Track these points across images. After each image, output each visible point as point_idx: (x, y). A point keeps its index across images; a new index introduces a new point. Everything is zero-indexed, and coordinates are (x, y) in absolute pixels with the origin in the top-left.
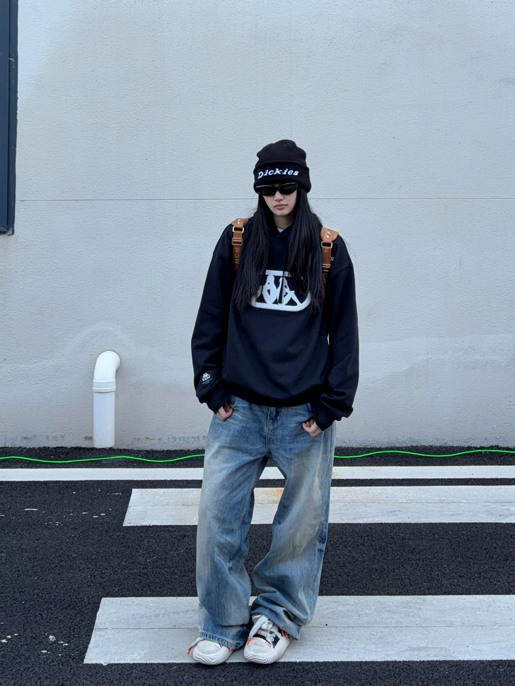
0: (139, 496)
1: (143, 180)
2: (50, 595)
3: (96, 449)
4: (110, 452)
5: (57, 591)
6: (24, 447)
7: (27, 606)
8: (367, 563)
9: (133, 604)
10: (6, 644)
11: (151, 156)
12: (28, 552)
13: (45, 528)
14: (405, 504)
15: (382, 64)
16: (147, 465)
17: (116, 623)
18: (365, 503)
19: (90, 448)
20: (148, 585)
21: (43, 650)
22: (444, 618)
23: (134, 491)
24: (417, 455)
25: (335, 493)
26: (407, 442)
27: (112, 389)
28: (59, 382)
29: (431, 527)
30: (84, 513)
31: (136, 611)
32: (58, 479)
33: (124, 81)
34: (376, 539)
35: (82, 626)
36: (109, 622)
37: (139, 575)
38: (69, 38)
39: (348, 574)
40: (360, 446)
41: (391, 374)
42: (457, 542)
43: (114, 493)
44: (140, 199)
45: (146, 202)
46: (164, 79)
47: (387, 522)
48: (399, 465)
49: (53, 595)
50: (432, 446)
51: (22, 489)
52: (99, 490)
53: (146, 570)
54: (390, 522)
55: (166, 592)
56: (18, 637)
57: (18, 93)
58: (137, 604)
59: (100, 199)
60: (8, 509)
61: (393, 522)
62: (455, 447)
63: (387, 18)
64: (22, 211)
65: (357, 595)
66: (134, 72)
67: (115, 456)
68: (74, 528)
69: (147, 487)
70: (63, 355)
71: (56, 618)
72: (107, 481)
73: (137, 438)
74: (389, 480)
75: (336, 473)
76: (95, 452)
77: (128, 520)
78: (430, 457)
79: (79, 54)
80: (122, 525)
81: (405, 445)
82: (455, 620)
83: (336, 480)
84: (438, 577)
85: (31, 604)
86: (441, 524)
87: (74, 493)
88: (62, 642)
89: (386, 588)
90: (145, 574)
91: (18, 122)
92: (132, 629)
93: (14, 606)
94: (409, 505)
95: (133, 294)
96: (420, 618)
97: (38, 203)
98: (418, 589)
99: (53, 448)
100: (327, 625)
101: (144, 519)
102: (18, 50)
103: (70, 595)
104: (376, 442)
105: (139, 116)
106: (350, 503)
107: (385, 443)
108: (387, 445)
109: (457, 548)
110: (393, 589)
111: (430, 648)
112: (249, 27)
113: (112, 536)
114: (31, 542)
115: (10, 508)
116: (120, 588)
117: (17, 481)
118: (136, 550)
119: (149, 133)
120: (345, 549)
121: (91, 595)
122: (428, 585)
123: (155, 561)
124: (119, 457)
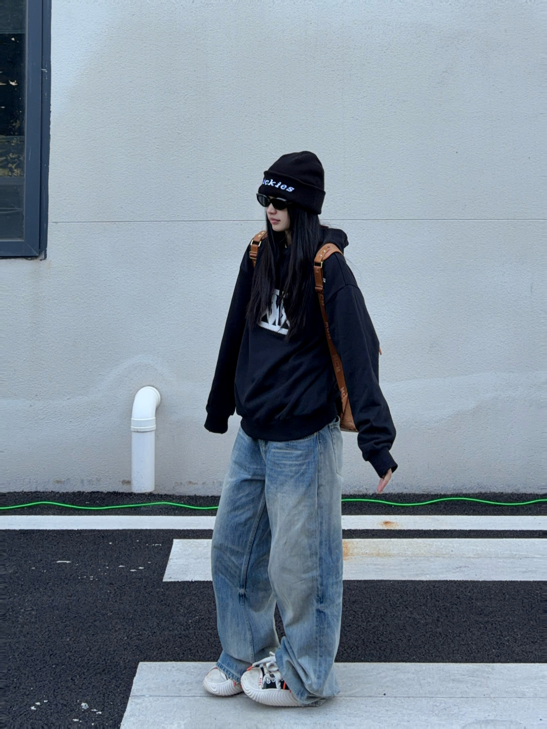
0: (181, 548)
1: (186, 200)
2: (83, 659)
3: (135, 494)
4: (149, 497)
5: (91, 654)
6: (57, 491)
7: (58, 670)
8: (430, 626)
9: (173, 670)
10: (35, 711)
11: (193, 173)
12: (60, 610)
13: (79, 583)
14: (472, 559)
15: (444, 72)
16: (190, 512)
17: (154, 689)
18: (428, 557)
19: (128, 493)
20: (190, 649)
21: (74, 718)
22: (515, 688)
23: (175, 541)
24: (486, 503)
25: (396, 545)
26: (475, 488)
27: (152, 428)
28: (95, 420)
29: (501, 585)
30: (121, 566)
31: (177, 677)
32: (93, 528)
33: (165, 93)
34: (440, 599)
35: (117, 693)
36: (146, 688)
37: (180, 638)
38: (105, 46)
39: (409, 638)
40: (423, 493)
41: (456, 413)
42: (530, 603)
43: (153, 543)
44: (181, 220)
45: (188, 223)
46: (207, 90)
47: (453, 579)
48: (466, 514)
49: (86, 658)
50: (502, 493)
51: (54, 538)
52: (138, 541)
53: (187, 632)
54: (456, 579)
55: (209, 657)
56: (48, 704)
57: (51, 107)
58: (178, 669)
59: (138, 220)
60: (39, 561)
61: (459, 580)
62: (528, 494)
63: (448, 22)
64: (55, 234)
65: (419, 662)
66: (175, 82)
67: (155, 502)
68: (110, 584)
69: (189, 538)
70: (99, 390)
71: (89, 683)
72: (146, 530)
73: (179, 482)
74: (455, 531)
75: (397, 523)
76: (133, 497)
77: (169, 575)
78: (500, 506)
79: (116, 63)
80: (162, 579)
81: (472, 492)
82: (527, 690)
83: (396, 530)
84: (508, 642)
85: (62, 668)
86: (512, 582)
87: (111, 543)
88: (95, 710)
89: (451, 655)
90: (187, 636)
91: (51, 137)
92: (172, 696)
93: (44, 669)
94: (477, 560)
95: (174, 324)
96: (487, 687)
97: (72, 224)
98: (487, 657)
99: (88, 493)
100: (385, 694)
101: (186, 574)
102: (51, 60)
103: (105, 659)
104: (440, 488)
105: (180, 130)
106: (412, 557)
107: (450, 489)
108: (453, 491)
109: (530, 610)
110: (459, 655)
111: (499, 721)
112: (298, 34)
113: (151, 592)
114: (63, 599)
115: (41, 560)
116: (159, 652)
117: (49, 530)
118: (177, 609)
119: (191, 149)
120: (406, 609)
121: (127, 659)
122: (497, 652)
123: (198, 621)
124: (159, 503)
